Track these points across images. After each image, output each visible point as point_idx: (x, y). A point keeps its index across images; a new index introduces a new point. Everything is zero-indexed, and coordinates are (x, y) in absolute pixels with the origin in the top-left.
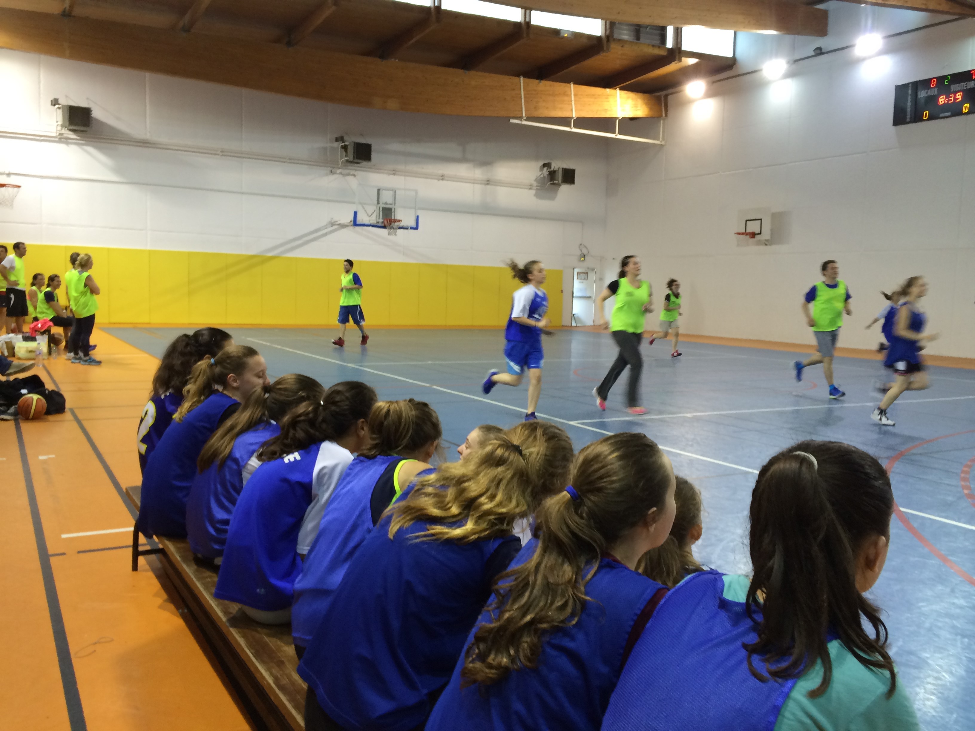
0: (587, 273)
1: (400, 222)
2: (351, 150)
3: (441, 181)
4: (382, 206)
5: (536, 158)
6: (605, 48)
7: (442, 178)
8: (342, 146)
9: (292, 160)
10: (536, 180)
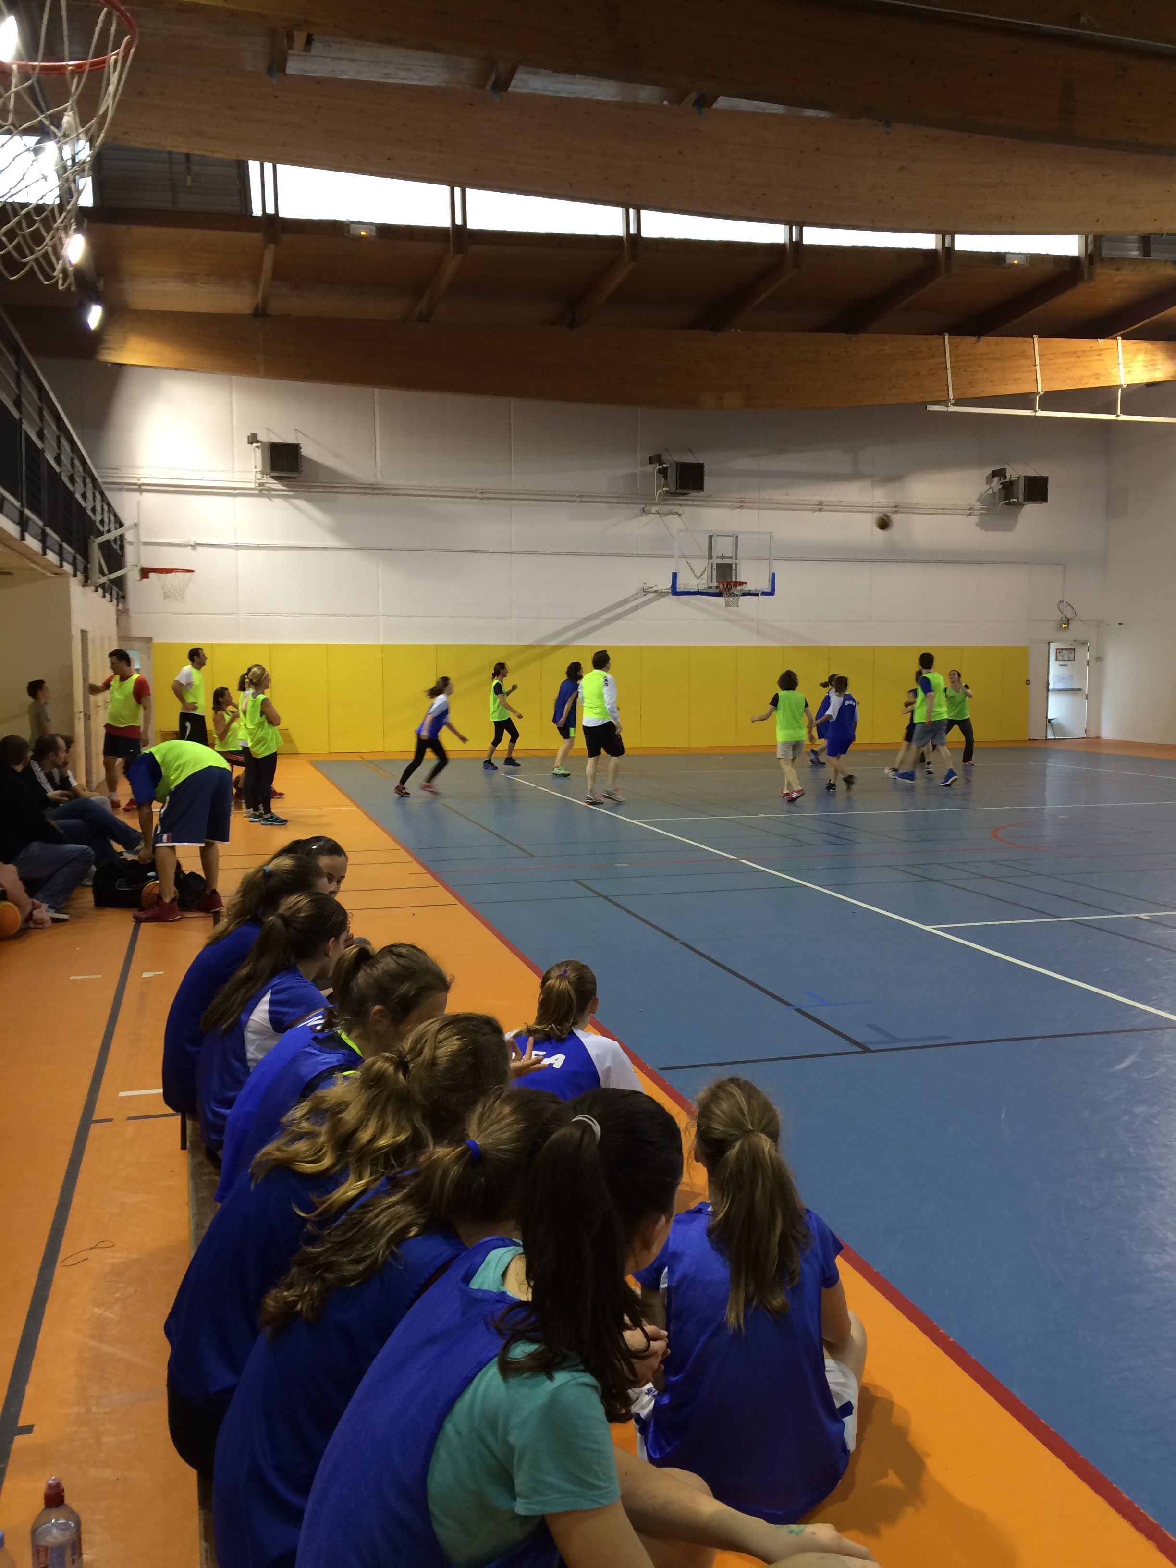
0: (1074, 649)
1: (744, 585)
2: (672, 474)
3: (818, 512)
4: (716, 561)
5: (980, 463)
6: (1086, 276)
7: (820, 507)
8: (659, 469)
9: (582, 498)
10: (978, 500)
